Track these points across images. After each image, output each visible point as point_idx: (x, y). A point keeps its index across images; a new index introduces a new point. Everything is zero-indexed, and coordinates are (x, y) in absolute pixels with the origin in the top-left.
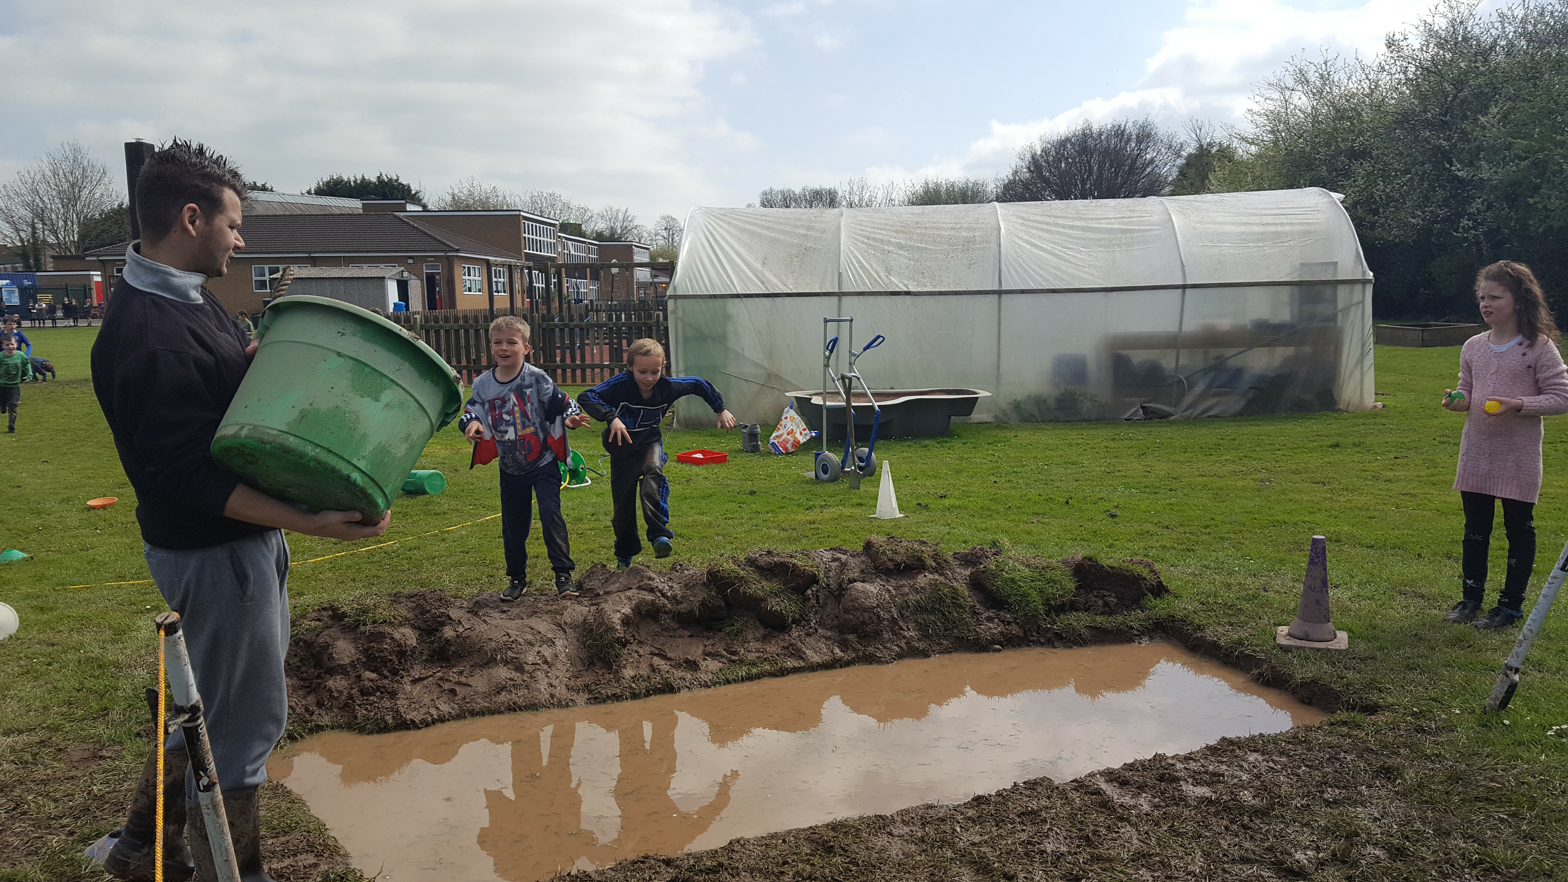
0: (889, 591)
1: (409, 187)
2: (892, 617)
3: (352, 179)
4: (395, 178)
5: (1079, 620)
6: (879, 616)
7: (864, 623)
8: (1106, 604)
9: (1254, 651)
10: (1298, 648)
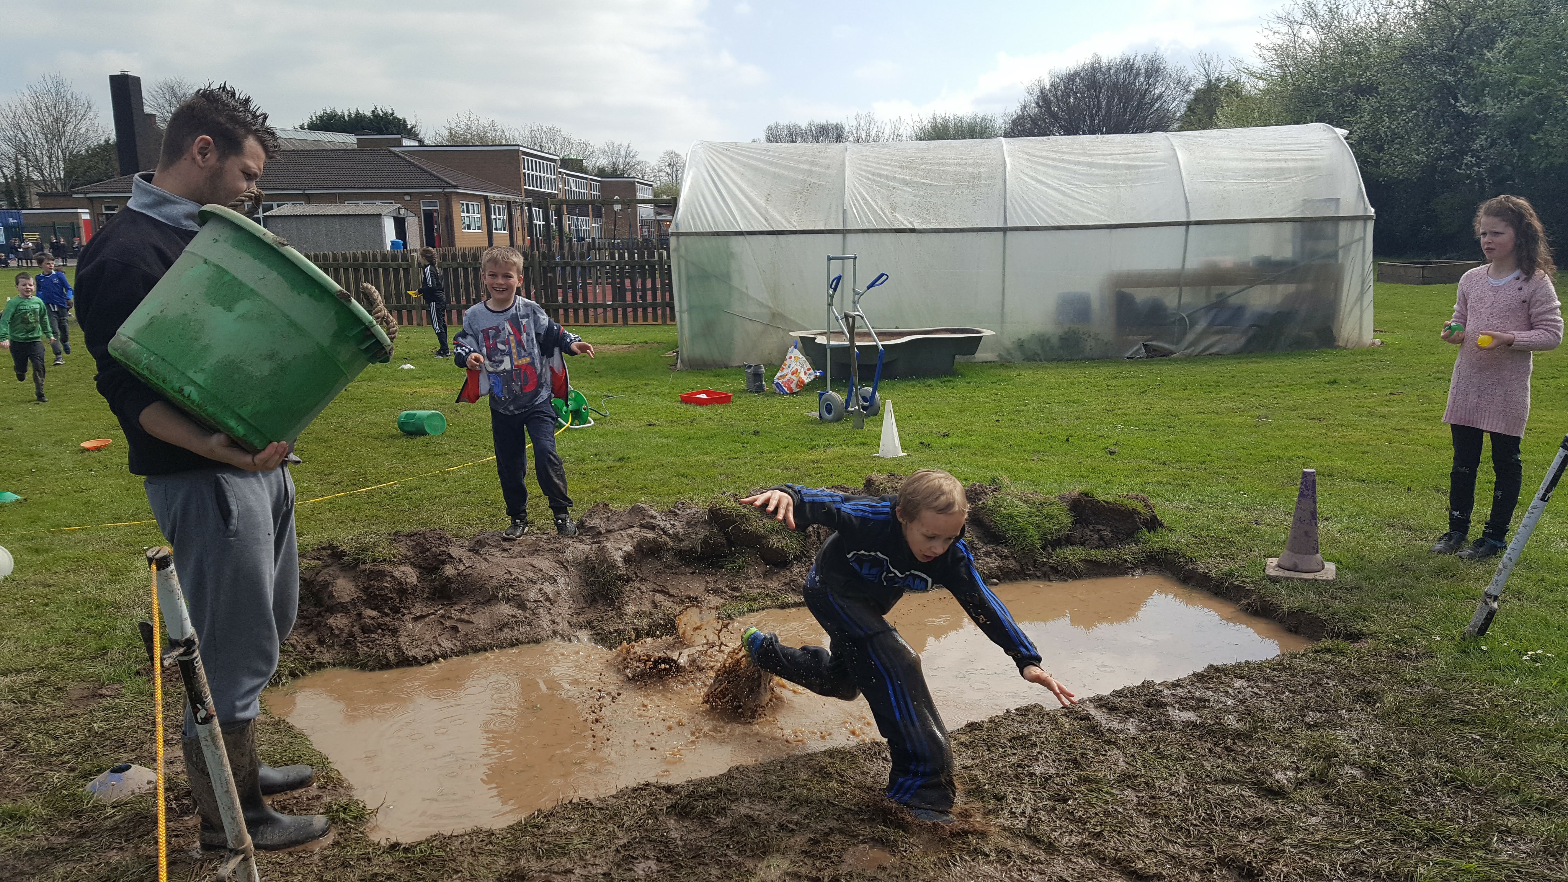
1: (405, 121)
3: (346, 113)
4: (390, 112)
5: (1074, 554)
8: (1101, 538)
9: (1244, 582)
10: (1287, 579)
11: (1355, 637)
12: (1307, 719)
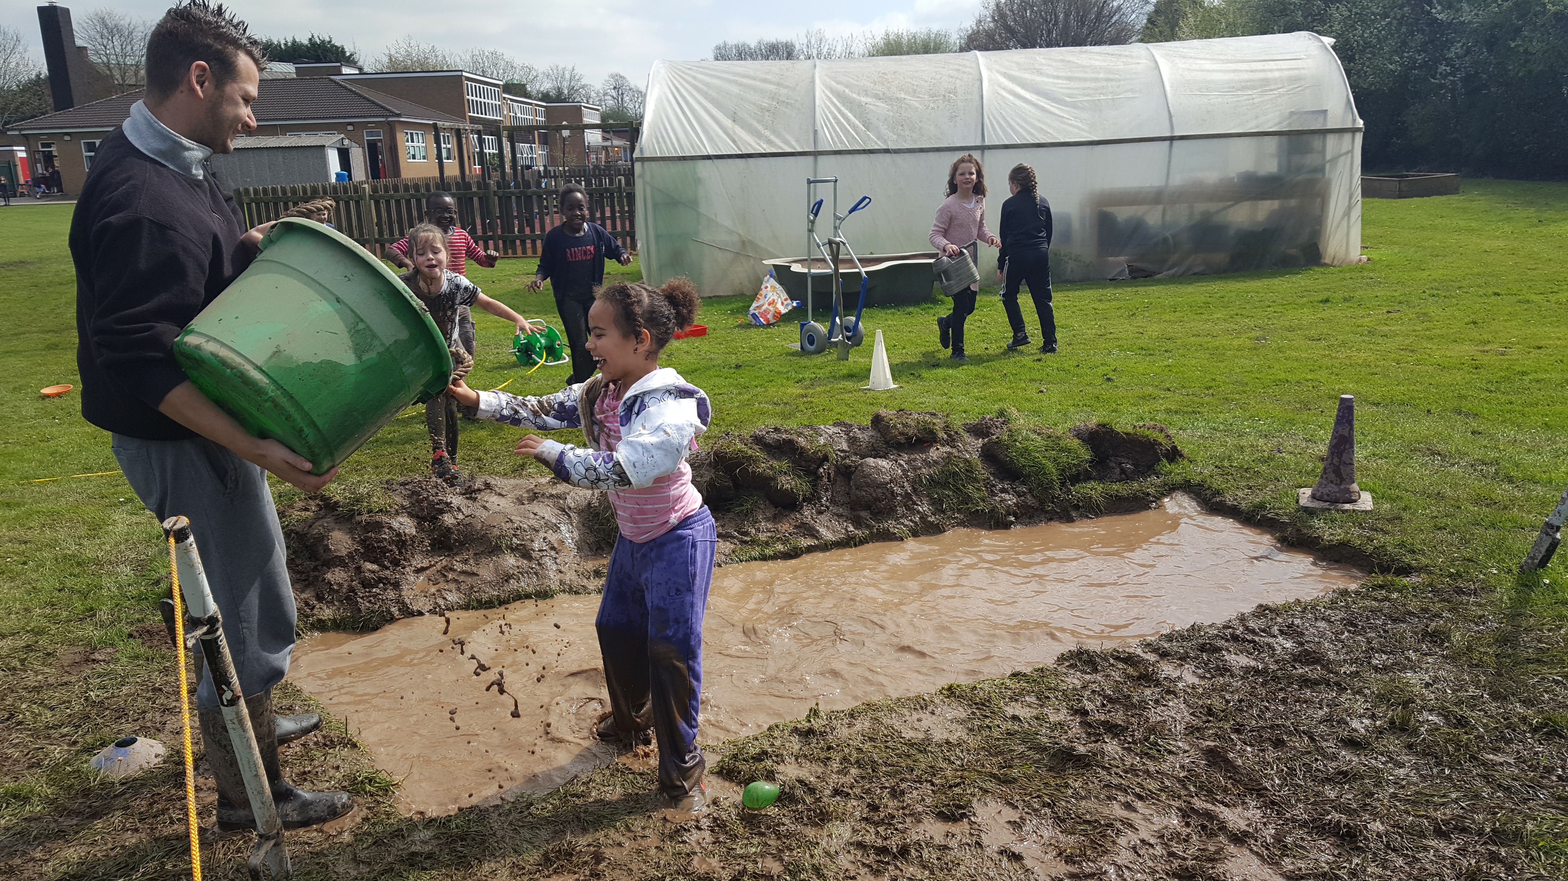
0: (901, 465)
1: (343, 49)
2: (907, 493)
3: (283, 42)
4: (327, 39)
5: (1094, 489)
6: (893, 492)
7: (877, 499)
8: (1123, 471)
9: (1277, 514)
10: (1323, 510)
11: (1406, 571)
12: (1375, 662)
